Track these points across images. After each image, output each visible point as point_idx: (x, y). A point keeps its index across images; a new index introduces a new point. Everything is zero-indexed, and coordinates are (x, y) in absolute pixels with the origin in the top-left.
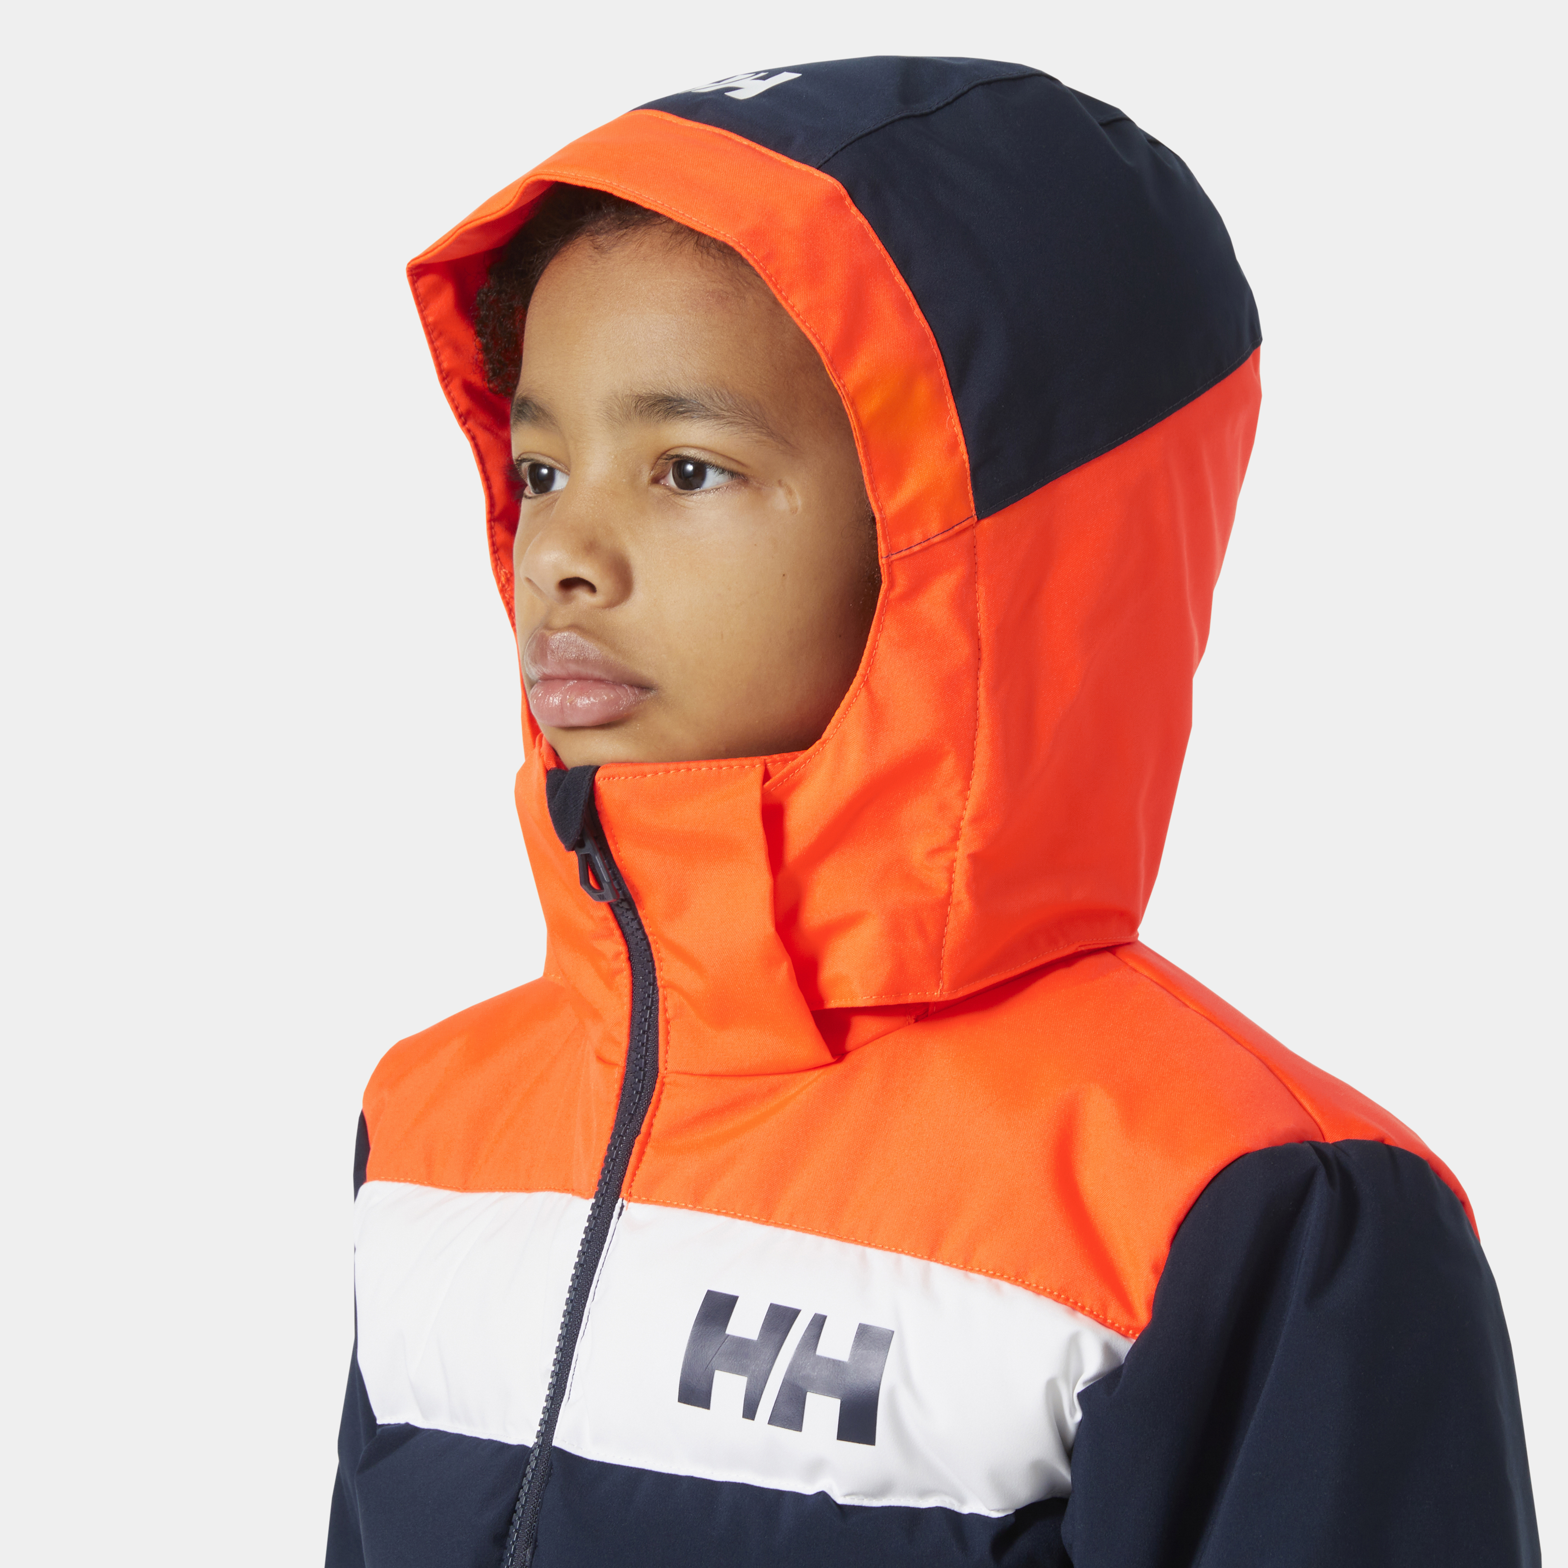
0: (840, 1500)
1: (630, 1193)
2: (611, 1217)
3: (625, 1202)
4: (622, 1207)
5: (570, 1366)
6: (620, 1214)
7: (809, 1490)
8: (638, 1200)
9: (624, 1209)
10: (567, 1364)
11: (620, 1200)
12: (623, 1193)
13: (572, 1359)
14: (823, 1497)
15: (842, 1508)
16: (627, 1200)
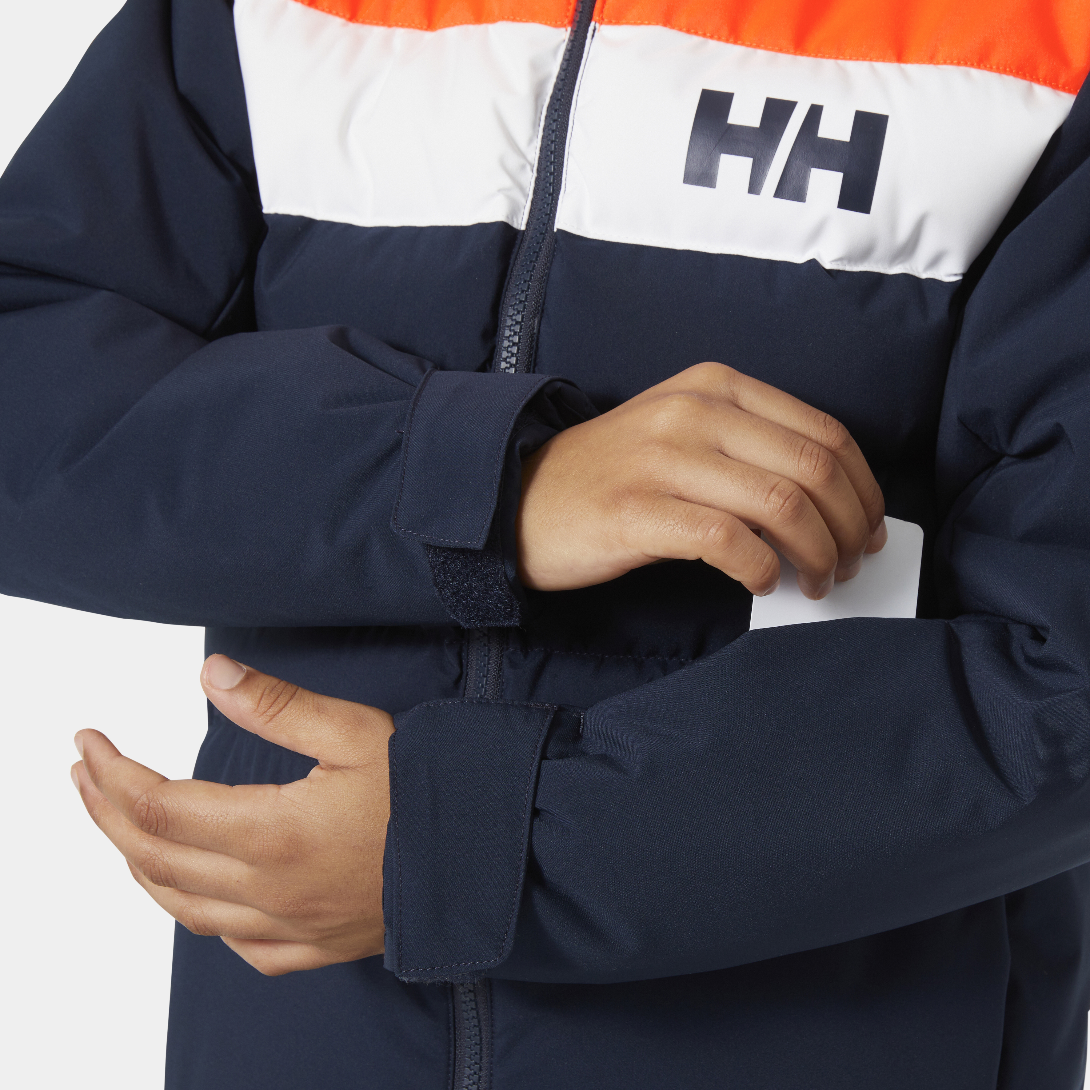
0: (828, 266)
1: (602, 17)
2: (585, 38)
3: (597, 25)
4: (594, 30)
5: (563, 165)
6: (593, 36)
7: (800, 259)
8: (610, 23)
9: (596, 31)
10: (560, 164)
11: (592, 24)
12: (596, 17)
13: (563, 158)
14: (813, 264)
15: (830, 272)
16: (599, 23)
